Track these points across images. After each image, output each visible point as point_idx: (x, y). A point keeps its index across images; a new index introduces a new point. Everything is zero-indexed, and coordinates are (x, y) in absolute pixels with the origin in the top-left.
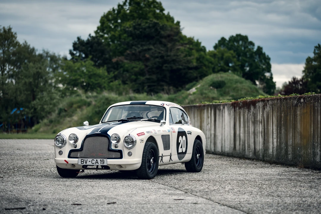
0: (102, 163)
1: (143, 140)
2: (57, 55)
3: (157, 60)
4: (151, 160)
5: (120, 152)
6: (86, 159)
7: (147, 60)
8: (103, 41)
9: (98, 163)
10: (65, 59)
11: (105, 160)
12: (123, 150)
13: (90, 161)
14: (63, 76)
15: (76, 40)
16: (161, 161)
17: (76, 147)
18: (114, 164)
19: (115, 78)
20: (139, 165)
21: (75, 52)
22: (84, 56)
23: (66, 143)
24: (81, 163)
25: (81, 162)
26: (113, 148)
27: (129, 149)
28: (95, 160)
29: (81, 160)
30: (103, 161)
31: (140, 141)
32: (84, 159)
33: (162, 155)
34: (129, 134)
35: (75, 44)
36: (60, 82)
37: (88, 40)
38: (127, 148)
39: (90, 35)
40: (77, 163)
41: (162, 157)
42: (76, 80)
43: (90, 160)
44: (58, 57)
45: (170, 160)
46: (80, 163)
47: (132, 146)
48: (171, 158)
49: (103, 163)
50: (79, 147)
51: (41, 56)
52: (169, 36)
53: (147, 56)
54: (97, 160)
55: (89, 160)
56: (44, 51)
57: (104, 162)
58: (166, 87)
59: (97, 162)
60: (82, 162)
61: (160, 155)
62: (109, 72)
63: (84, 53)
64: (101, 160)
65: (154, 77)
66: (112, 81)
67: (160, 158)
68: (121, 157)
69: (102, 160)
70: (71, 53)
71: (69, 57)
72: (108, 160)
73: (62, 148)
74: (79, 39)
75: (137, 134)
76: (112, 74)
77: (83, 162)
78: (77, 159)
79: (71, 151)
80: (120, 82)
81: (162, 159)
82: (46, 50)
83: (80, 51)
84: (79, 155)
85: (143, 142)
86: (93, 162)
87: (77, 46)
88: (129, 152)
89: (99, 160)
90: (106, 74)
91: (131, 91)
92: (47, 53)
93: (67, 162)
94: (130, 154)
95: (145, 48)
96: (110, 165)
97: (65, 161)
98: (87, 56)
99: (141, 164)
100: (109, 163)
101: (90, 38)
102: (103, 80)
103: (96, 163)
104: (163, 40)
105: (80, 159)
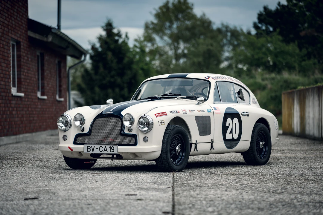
0: (111, 150)
1: (162, 122)
4: (177, 148)
5: (135, 136)
6: (93, 146)
8: (297, 11)
9: (107, 150)
10: (249, 33)
11: (115, 147)
12: (138, 134)
13: (97, 149)
15: (262, 10)
16: (195, 149)
17: (83, 130)
18: (127, 153)
20: (158, 154)
21: (260, 25)
22: (271, 29)
23: (71, 125)
24: (88, 151)
25: (88, 149)
26: (126, 131)
27: (145, 134)
28: (104, 146)
29: (88, 146)
30: (113, 148)
31: (158, 124)
32: (91, 146)
33: (196, 142)
34: (145, 114)
35: (260, 16)
37: (277, 9)
38: (143, 132)
39: (279, 4)
40: (83, 150)
41: (196, 144)
43: (98, 146)
45: (211, 149)
46: (86, 151)
47: (148, 130)
48: (212, 147)
49: (113, 151)
50: (86, 131)
54: (105, 147)
55: (97, 146)
57: (114, 150)
59: (106, 149)
60: (89, 149)
61: (194, 141)
63: (272, 26)
64: (110, 147)
67: (193, 146)
68: (136, 144)
69: (111, 146)
70: (256, 26)
71: (254, 32)
72: (119, 147)
73: (67, 132)
74: (265, 8)
75: (155, 115)
77: (90, 149)
78: (82, 146)
79: (78, 136)
81: (196, 148)
83: (266, 24)
84: (86, 141)
85: (163, 124)
86: (102, 149)
87: (263, 17)
88: (145, 137)
89: (108, 147)
92: (227, 27)
93: (72, 150)
94: (146, 140)
96: (123, 153)
97: (69, 148)
98: (275, 30)
99: (161, 152)
100: (119, 151)
101: (279, 7)
103: (105, 150)
105: (86, 146)
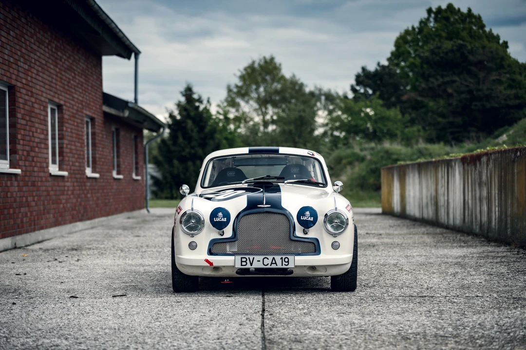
0: (284, 263)
2: (333, 92)
3: (463, 96)
6: (251, 257)
7: (450, 96)
8: (398, 71)
9: (276, 263)
10: (346, 97)
11: (291, 258)
12: (322, 237)
13: (259, 261)
14: (341, 121)
15: (360, 71)
17: (223, 233)
19: (412, 122)
21: (358, 88)
22: (370, 92)
24: (242, 265)
25: (242, 262)
26: (299, 234)
27: (335, 237)
28: (271, 258)
29: (242, 258)
30: (286, 260)
31: (352, 222)
32: (247, 257)
35: (358, 77)
36: (337, 129)
37: (377, 70)
38: (332, 234)
39: (379, 64)
40: (233, 264)
42: (356, 126)
43: (261, 258)
44: (335, 95)
46: (239, 265)
49: (287, 264)
51: (312, 94)
52: (481, 62)
53: (450, 90)
54: (274, 258)
55: (257, 258)
56: (316, 87)
57: (288, 262)
58: (473, 134)
59: (274, 262)
60: (244, 262)
62: (403, 114)
63: (371, 88)
64: (282, 258)
65: (459, 120)
66: (407, 127)
69: (284, 257)
70: (353, 90)
71: (351, 95)
72: (297, 258)
73: (196, 236)
74: (364, 69)
75: (346, 209)
76: (407, 117)
77: (246, 262)
78: (232, 258)
79: (213, 242)
80: (420, 127)
82: (318, 86)
83: (365, 86)
85: (354, 222)
86: (267, 262)
87: (361, 79)
88: (335, 242)
89: (278, 258)
90: (400, 116)
91: (421, 140)
92: (320, 90)
93: (211, 264)
94: (336, 246)
95: (447, 79)
97: (207, 261)
98: (374, 93)
99: (351, 263)
100: (298, 264)
101: (378, 68)
102: (395, 126)
103: (272, 263)
104: (473, 68)
105: (238, 258)
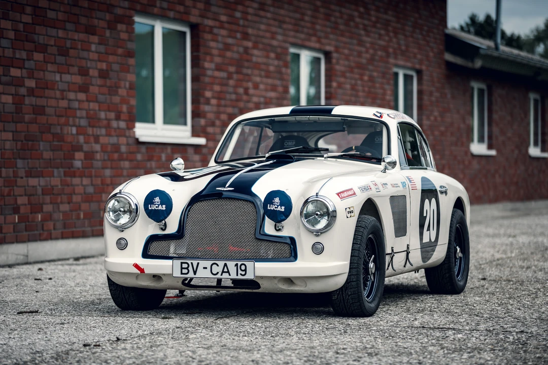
0: (240, 272)
1: (352, 209)
4: (371, 265)
5: (291, 242)
6: (195, 263)
9: (228, 272)
11: (249, 264)
12: (299, 236)
13: (205, 268)
16: (389, 265)
17: (165, 227)
20: (342, 280)
24: (182, 273)
25: (182, 268)
26: (269, 231)
27: (317, 236)
28: (221, 264)
29: (182, 263)
30: (243, 268)
31: (344, 214)
32: (189, 262)
33: (392, 250)
34: (317, 194)
38: (311, 232)
40: (170, 272)
41: (391, 255)
43: (208, 263)
45: (406, 263)
46: (177, 274)
48: (407, 259)
49: (243, 273)
50: (172, 228)
54: (225, 265)
55: (203, 263)
57: (245, 270)
59: (226, 270)
60: (185, 268)
61: (388, 251)
64: (237, 265)
67: (388, 258)
68: (293, 255)
69: (239, 263)
72: (258, 265)
73: (126, 231)
75: (338, 194)
77: (187, 268)
78: (169, 262)
79: (151, 240)
81: (391, 262)
84: (172, 250)
85: (352, 214)
86: (216, 269)
88: (316, 243)
89: (231, 265)
93: (142, 270)
94: (318, 249)
96: (262, 277)
97: (136, 266)
99: (347, 274)
100: (259, 273)
103: (223, 272)
105: (178, 263)
